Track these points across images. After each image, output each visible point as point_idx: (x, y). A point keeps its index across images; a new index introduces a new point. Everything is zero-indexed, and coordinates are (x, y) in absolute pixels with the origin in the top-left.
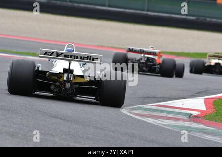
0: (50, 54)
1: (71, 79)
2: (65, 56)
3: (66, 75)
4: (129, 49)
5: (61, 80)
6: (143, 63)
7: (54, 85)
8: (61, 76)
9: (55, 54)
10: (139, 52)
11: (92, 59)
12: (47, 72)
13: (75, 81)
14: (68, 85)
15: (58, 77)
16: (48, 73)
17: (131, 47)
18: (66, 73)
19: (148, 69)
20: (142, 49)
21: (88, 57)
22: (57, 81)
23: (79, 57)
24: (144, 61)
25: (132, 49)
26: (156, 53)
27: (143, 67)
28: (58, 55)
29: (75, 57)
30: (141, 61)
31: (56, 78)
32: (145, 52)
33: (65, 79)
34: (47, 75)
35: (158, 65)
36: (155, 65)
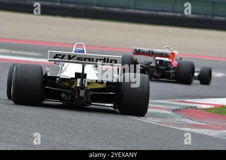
0: (61, 57)
1: (86, 86)
2: (78, 59)
3: (79, 80)
4: (136, 50)
5: (73, 87)
6: (153, 67)
7: (65, 92)
8: (74, 82)
9: (67, 57)
10: (148, 54)
11: (109, 61)
12: (56, 77)
13: (90, 87)
14: (82, 93)
15: (70, 84)
16: (58, 79)
17: (138, 49)
18: (79, 78)
19: (160, 74)
20: (151, 50)
21: (105, 59)
22: (69, 88)
23: (95, 60)
24: (155, 65)
25: (139, 50)
26: (168, 55)
27: (153, 72)
28: (70, 57)
29: (90, 60)
30: (151, 65)
31: (67, 84)
32: (155, 54)
33: (78, 85)
34: (57, 81)
35: (173, 69)
36: (169, 69)
